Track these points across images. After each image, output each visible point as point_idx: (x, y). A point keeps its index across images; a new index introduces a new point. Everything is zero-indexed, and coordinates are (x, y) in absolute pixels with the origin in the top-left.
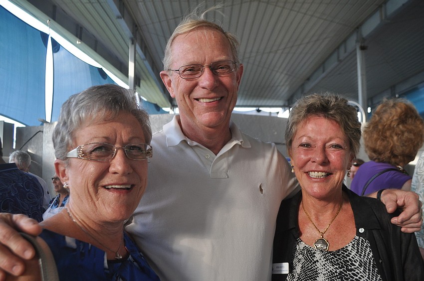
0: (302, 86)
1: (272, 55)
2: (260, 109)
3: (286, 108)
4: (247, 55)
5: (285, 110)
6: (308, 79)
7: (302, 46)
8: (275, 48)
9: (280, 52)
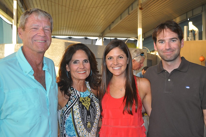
0: (110, 26)
1: (94, 9)
2: (87, 37)
3: (101, 38)
4: (81, 8)
5: (100, 39)
6: (113, 22)
7: (110, 6)
8: (96, 6)
9: (98, 8)
